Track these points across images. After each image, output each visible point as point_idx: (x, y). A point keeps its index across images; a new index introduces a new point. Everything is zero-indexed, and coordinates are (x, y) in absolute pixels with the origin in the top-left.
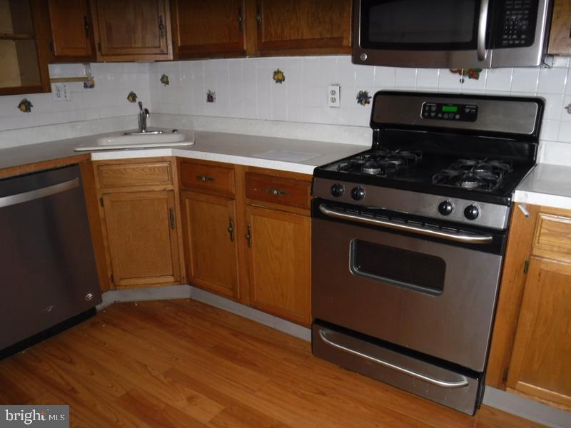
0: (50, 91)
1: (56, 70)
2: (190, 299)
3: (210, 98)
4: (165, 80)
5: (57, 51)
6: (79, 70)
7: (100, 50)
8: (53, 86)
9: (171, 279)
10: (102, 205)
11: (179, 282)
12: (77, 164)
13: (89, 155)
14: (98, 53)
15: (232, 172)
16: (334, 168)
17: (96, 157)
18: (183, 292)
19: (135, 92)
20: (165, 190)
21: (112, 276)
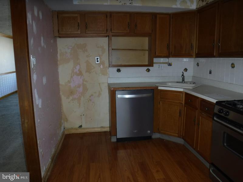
0: (153, 66)
1: (155, 60)
2: (183, 145)
3: (210, 73)
4: (198, 65)
5: (157, 54)
6: (166, 60)
7: (171, 54)
8: (154, 65)
9: (177, 135)
10: (159, 104)
11: (179, 137)
12: (154, 89)
13: (158, 87)
14: (171, 55)
15: (198, 99)
16: (224, 103)
17: (160, 88)
18: (180, 141)
19: (187, 68)
20: (179, 103)
21: (159, 128)
